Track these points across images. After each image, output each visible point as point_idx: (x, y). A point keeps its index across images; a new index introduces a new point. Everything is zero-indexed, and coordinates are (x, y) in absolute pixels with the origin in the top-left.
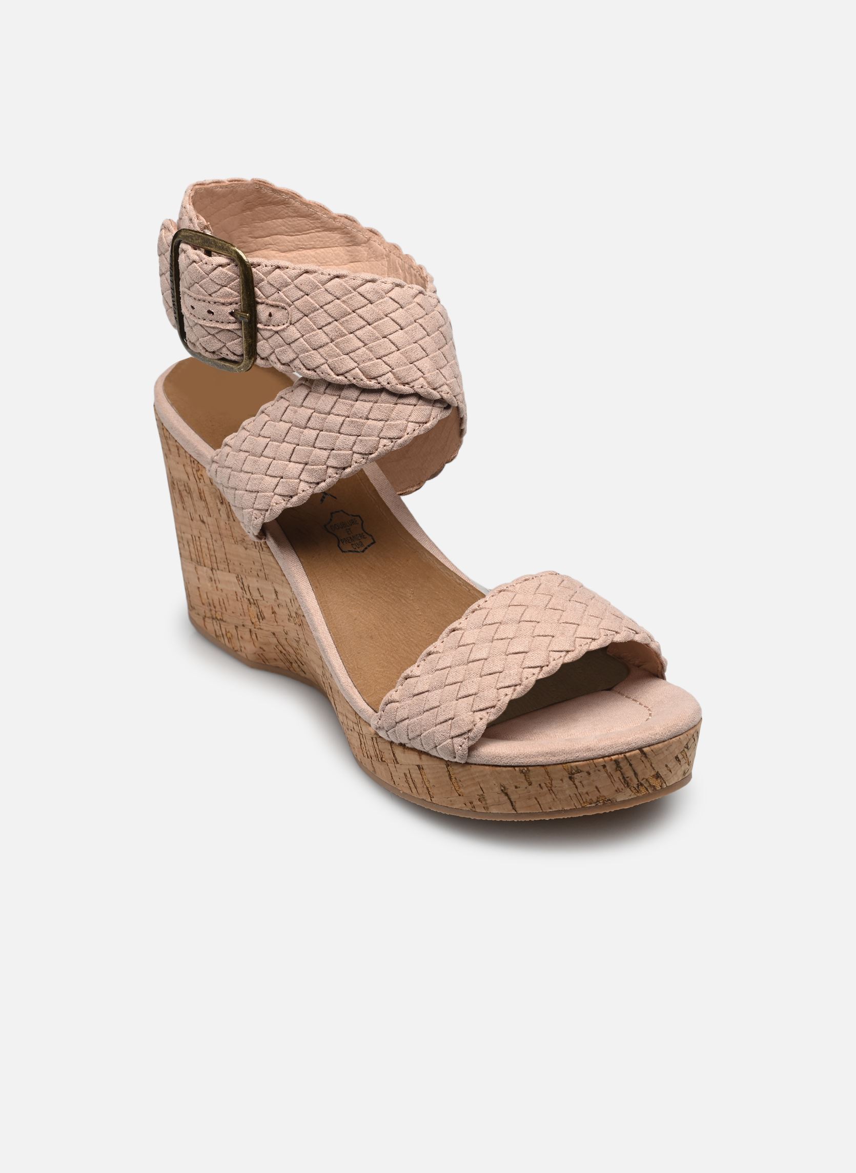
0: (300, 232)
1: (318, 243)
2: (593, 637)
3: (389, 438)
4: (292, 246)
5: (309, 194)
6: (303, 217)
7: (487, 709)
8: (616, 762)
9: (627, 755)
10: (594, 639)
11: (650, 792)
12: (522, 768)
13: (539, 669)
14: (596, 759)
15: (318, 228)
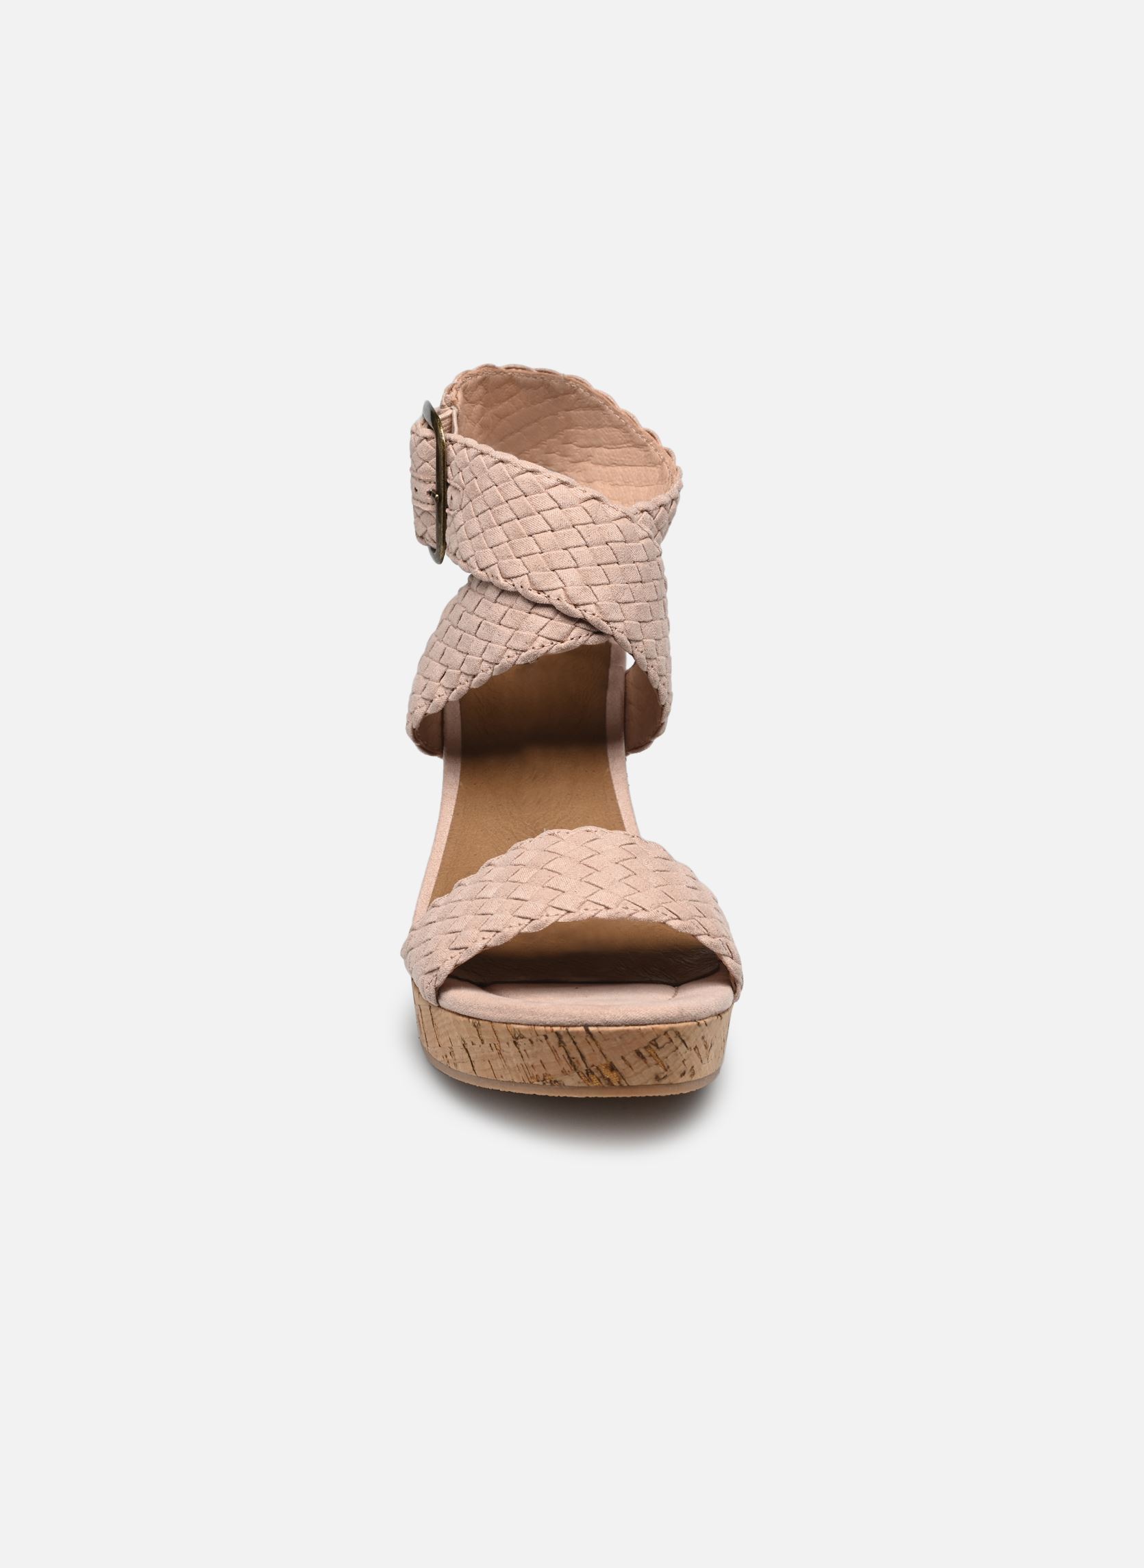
0: (614, 445)
1: (627, 459)
2: (607, 905)
3: (514, 650)
4: (607, 460)
5: (623, 403)
6: (616, 428)
7: (461, 949)
8: (557, 1033)
9: (570, 1029)
10: (607, 908)
11: (604, 1084)
12: (475, 1021)
13: (529, 920)
14: (538, 1025)
15: (628, 442)
